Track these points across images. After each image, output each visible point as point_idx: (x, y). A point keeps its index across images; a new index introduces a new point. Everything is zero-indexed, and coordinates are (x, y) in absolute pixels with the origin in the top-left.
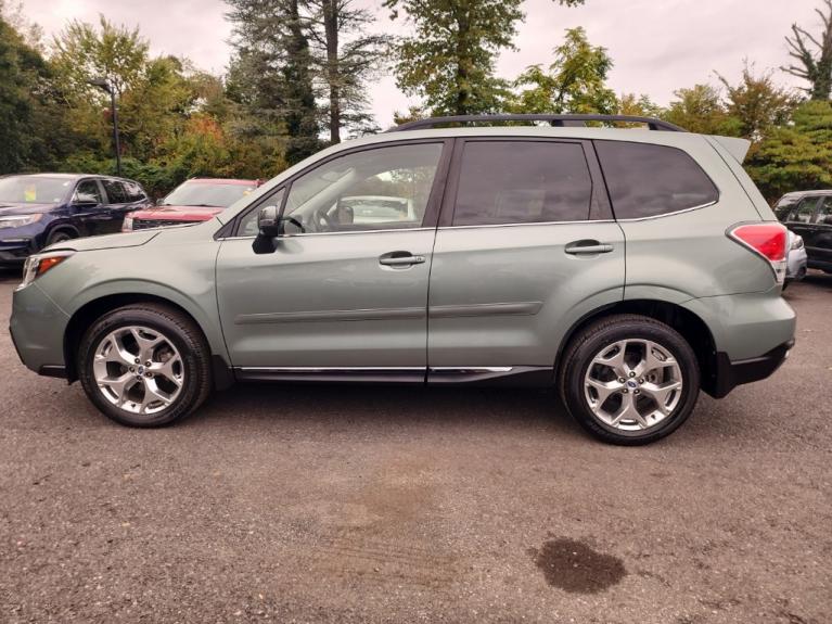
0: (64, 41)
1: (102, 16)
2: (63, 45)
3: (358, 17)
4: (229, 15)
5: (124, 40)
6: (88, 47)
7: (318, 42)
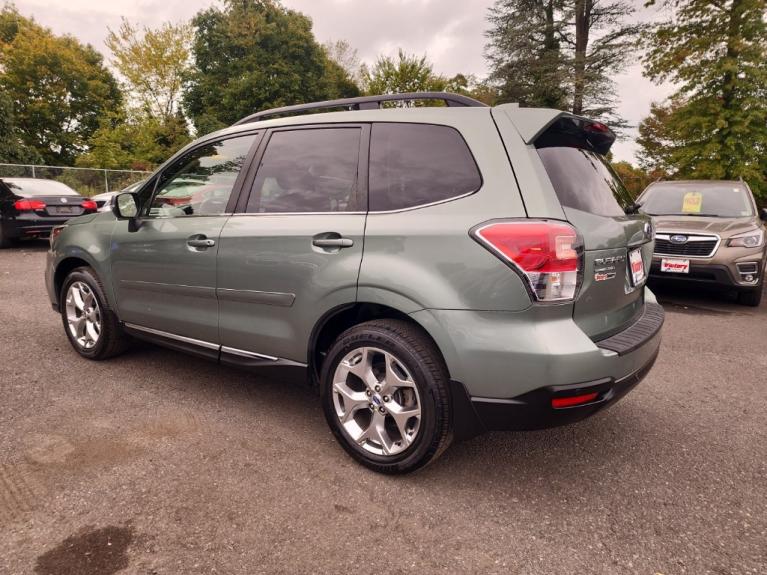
0: (373, 73)
1: (400, 50)
2: (372, 77)
3: (615, 11)
4: (488, 32)
5: (413, 67)
6: (388, 75)
7: (567, 43)
